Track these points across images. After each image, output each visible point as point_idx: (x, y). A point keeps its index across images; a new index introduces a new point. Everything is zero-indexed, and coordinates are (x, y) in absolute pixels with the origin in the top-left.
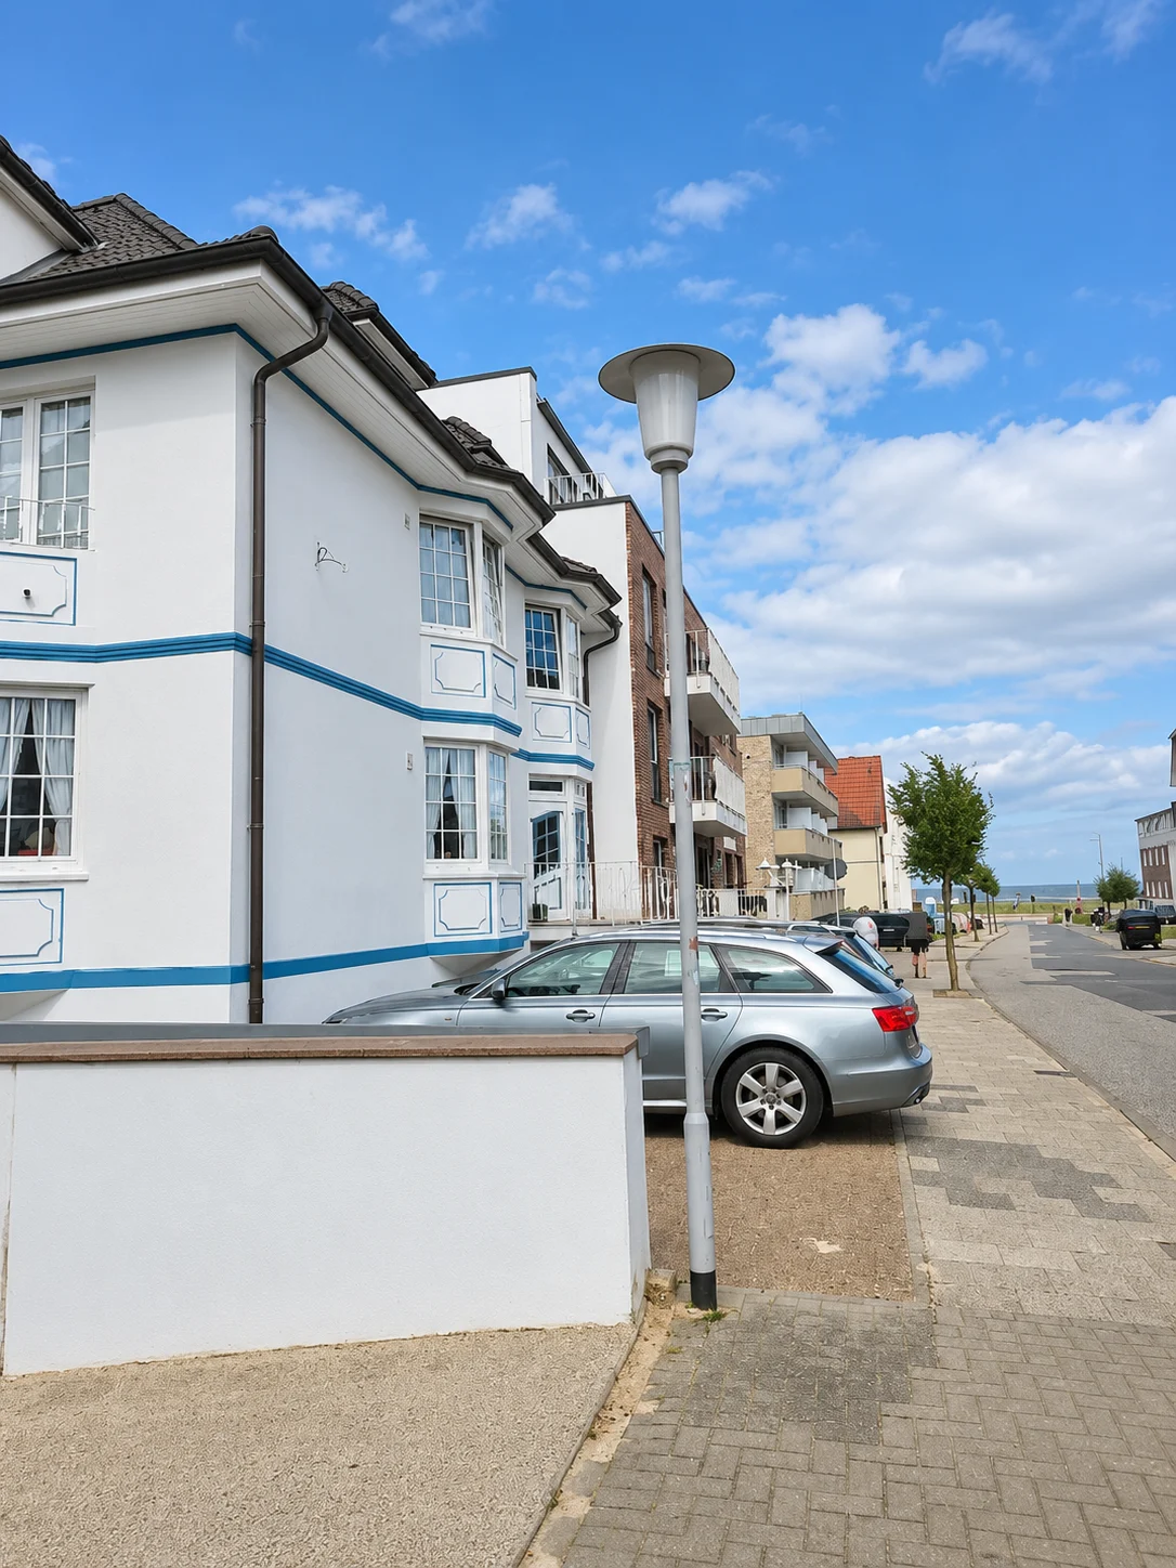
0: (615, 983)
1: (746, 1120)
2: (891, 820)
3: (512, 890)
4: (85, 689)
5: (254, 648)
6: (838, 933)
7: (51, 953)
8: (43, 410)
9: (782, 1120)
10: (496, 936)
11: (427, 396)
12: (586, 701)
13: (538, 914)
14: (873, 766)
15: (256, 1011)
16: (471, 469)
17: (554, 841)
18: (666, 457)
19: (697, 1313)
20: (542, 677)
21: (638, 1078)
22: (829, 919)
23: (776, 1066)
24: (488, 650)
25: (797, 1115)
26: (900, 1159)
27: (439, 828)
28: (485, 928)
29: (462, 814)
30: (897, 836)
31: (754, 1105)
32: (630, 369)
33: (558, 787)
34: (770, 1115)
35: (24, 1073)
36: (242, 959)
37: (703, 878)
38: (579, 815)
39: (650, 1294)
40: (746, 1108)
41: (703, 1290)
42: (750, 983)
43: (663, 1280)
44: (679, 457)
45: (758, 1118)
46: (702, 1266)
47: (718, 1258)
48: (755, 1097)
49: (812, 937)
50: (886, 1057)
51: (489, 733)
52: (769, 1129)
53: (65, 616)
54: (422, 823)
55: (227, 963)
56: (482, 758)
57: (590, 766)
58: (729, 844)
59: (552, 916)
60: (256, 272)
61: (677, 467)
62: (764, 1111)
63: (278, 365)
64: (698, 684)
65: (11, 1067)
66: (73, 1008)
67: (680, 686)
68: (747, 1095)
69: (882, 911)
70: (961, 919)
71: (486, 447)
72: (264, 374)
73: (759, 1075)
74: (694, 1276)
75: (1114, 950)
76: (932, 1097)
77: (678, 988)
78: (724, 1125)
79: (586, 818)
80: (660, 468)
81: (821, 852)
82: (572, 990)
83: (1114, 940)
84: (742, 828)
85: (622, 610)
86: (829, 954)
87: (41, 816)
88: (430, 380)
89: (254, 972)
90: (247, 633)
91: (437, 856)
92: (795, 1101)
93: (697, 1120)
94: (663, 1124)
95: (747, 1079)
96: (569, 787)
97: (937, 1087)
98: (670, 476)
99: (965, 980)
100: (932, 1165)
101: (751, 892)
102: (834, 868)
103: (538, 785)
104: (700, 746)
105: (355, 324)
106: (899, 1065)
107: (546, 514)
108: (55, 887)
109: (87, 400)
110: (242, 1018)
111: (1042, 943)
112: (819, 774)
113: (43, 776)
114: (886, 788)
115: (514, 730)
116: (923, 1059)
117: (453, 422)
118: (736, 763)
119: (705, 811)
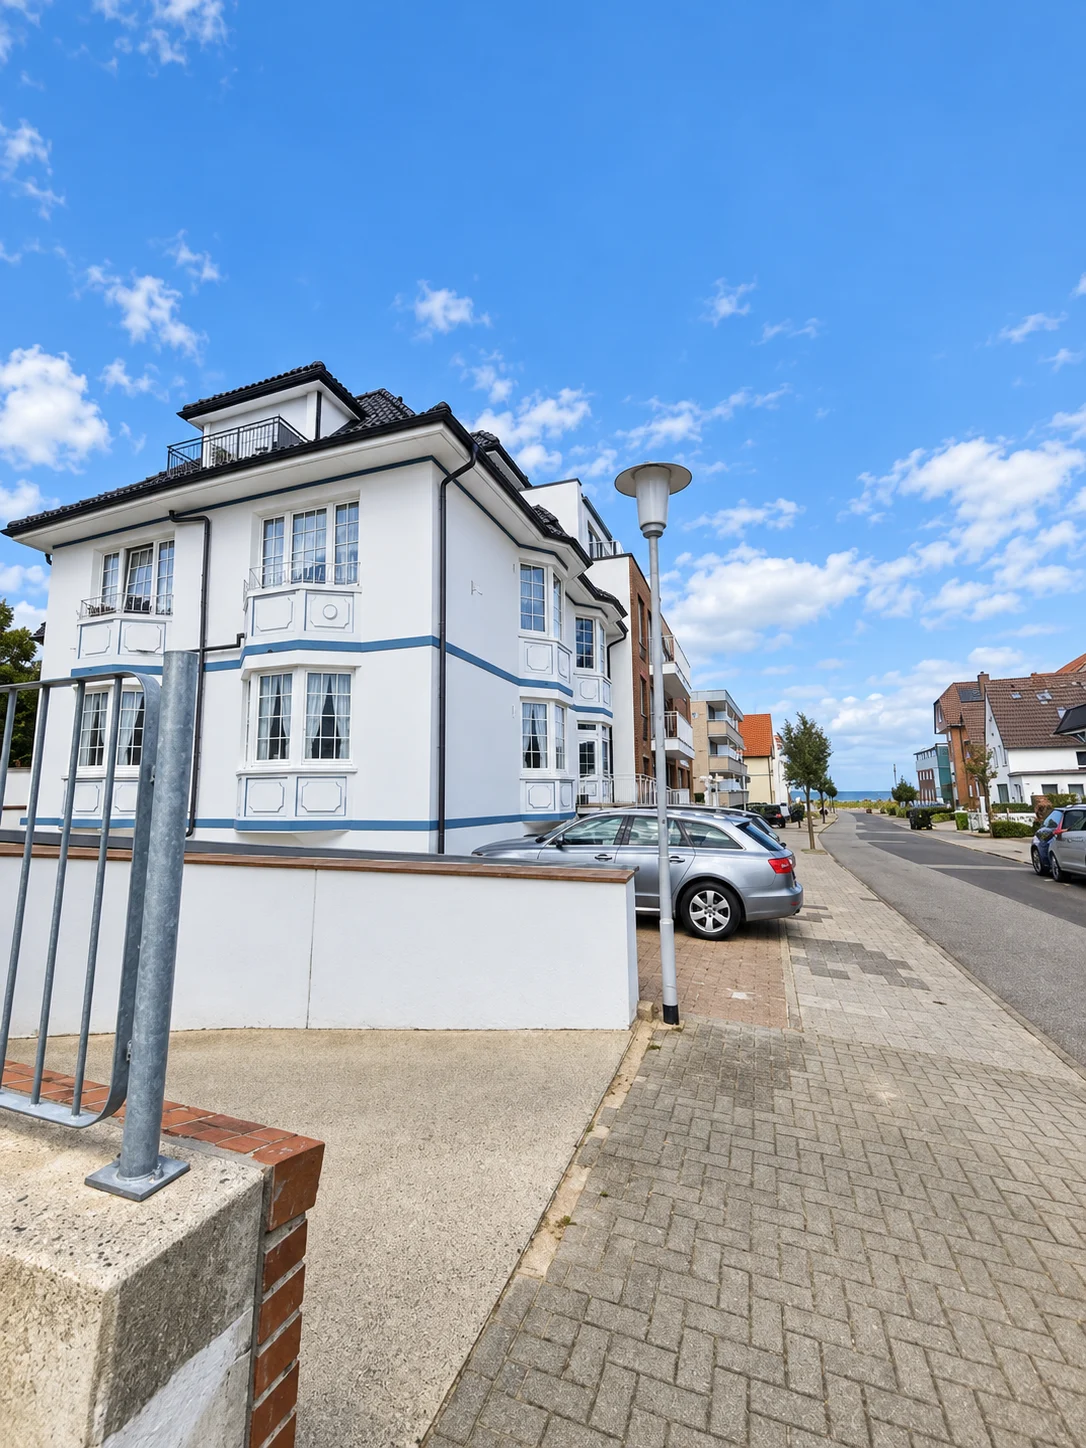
0: (622, 839)
1: (695, 923)
2: (777, 752)
3: (567, 787)
4: (354, 668)
5: (440, 643)
6: (748, 816)
7: (341, 811)
8: (337, 510)
9: (716, 924)
10: (558, 811)
11: (525, 494)
12: (609, 677)
13: (583, 800)
14: (766, 719)
15: (441, 847)
16: (547, 534)
17: (592, 759)
18: (653, 528)
19: (669, 1027)
20: (585, 662)
21: (634, 894)
22: (741, 807)
23: (713, 892)
24: (555, 645)
25: (725, 920)
26: (782, 949)
27: (529, 749)
28: (551, 807)
29: (541, 742)
30: (779, 761)
31: (700, 914)
32: (634, 478)
33: (593, 727)
34: (709, 921)
35: (321, 874)
36: (435, 818)
37: (671, 782)
38: (605, 743)
39: (640, 1016)
40: (694, 916)
41: (671, 1015)
42: (699, 842)
43: (648, 1006)
44: (659, 528)
45: (702, 922)
46: (670, 1001)
47: (678, 998)
48: (701, 909)
49: (732, 817)
50: (779, 888)
51: (556, 694)
52: (709, 928)
53: (349, 628)
54: (520, 749)
55: (428, 820)
56: (551, 708)
57: (610, 715)
58: (683, 763)
59: (591, 800)
60: (440, 427)
61: (658, 534)
62: (705, 918)
63: (451, 478)
64: (669, 668)
65: (314, 871)
66: (351, 841)
67: (659, 669)
68: (696, 908)
69: (769, 804)
70: (814, 809)
71: (554, 522)
72: (445, 483)
73: (704, 897)
74: (664, 1006)
75: (908, 830)
76: (803, 912)
77: (656, 843)
78: (682, 924)
79: (609, 746)
80: (647, 535)
81: (735, 768)
82: (600, 842)
83: (906, 823)
84: (691, 754)
85: (627, 621)
86: (743, 827)
87: (335, 737)
88: (528, 486)
89: (440, 825)
90: (437, 636)
91: (529, 766)
92: (724, 912)
93: (666, 922)
94: (647, 922)
95: (697, 899)
96: (599, 727)
97: (805, 907)
98: (653, 540)
99: (818, 845)
100: (801, 953)
101: (696, 790)
102: (743, 779)
103: (582, 727)
104: (669, 705)
105: (488, 453)
106: (784, 893)
107: (588, 563)
108: (343, 775)
109: (356, 504)
110: (434, 851)
111: (861, 824)
112: (734, 724)
113: (336, 716)
114: (775, 734)
115: (569, 693)
116: (798, 890)
117: (538, 508)
118: (687, 717)
119: (672, 745)
